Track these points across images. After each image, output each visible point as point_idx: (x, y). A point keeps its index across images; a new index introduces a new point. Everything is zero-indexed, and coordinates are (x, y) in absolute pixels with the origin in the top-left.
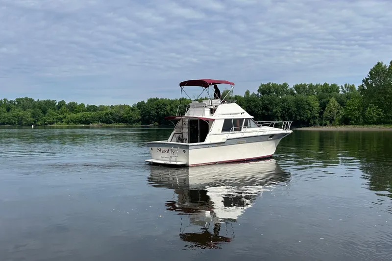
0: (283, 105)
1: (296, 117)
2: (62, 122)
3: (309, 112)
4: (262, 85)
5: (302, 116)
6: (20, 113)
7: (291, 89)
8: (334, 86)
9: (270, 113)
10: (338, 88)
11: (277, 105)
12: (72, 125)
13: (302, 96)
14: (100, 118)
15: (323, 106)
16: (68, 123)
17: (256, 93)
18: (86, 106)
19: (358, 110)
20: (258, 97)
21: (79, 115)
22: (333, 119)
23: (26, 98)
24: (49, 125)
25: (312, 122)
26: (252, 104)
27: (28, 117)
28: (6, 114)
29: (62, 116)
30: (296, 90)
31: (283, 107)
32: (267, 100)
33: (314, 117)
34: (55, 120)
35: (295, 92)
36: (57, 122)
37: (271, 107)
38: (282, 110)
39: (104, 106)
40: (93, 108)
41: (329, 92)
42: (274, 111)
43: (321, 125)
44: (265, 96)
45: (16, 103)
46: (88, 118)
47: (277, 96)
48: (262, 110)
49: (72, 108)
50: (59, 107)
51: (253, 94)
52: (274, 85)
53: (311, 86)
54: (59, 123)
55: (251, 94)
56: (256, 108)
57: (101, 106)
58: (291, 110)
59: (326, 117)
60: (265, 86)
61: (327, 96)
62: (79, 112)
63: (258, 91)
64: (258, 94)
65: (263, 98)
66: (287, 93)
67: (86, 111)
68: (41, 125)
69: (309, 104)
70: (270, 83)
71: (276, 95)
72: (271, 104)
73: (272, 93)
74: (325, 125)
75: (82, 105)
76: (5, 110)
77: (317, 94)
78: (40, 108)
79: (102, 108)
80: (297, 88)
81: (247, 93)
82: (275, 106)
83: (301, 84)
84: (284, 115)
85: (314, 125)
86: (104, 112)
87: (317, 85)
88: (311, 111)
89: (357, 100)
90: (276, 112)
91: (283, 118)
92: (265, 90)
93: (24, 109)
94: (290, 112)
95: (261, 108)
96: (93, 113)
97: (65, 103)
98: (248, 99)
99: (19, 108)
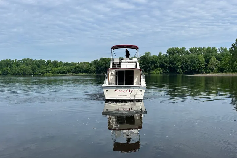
0: (183, 61)
1: (190, 68)
2: (49, 73)
3: (199, 65)
4: (169, 49)
5: (194, 67)
6: (25, 68)
7: (187, 51)
8: (214, 48)
9: (174, 66)
10: (217, 49)
11: (178, 61)
12: (55, 74)
13: (194, 55)
14: (71, 70)
15: (207, 61)
16: (53, 73)
17: (166, 53)
18: (63, 63)
19: (229, 63)
20: (167, 56)
21: (59, 68)
22: (214, 69)
23: (28, 59)
24: (42, 75)
25: (201, 71)
26: (163, 60)
27: (29, 70)
28: (16, 68)
29: (49, 69)
30: (190, 51)
31: (183, 62)
32: (172, 58)
33: (202, 68)
34: (45, 72)
35: (190, 53)
36: (46, 73)
37: (175, 62)
38: (182, 64)
39: (74, 63)
40: (67, 64)
41: (211, 53)
42: (177, 64)
43: (206, 73)
44: (171, 55)
45: (22, 62)
46: (65, 70)
47: (179, 55)
48: (169, 64)
49: (55, 64)
50: (48, 64)
51: (164, 55)
52: (177, 49)
53: (200, 49)
54: (48, 73)
55: (162, 54)
56: (165, 63)
57: (72, 63)
58: (187, 64)
59: (209, 68)
60: (171, 49)
61: (210, 55)
62: (59, 67)
63: (167, 52)
65: (170, 57)
66: (185, 53)
67: (63, 66)
68: (37, 74)
69: (198, 60)
70: (174, 47)
71: (178, 55)
72: (175, 60)
73: (175, 53)
74: (209, 73)
75: (61, 62)
76: (16, 66)
77: (204, 53)
78: (36, 65)
79: (73, 64)
80: (191, 50)
81: (160, 54)
82: (177, 62)
83: (194, 48)
84: (183, 67)
85: (202, 72)
86: (74, 66)
87: (203, 48)
88: (200, 64)
89: (229, 57)
90: (178, 65)
91: (182, 69)
92: (171, 52)
93: (27, 65)
94: (187, 65)
95: (169, 62)
96: (67, 67)
97: (51, 61)
98: (161, 57)
99: (24, 65)
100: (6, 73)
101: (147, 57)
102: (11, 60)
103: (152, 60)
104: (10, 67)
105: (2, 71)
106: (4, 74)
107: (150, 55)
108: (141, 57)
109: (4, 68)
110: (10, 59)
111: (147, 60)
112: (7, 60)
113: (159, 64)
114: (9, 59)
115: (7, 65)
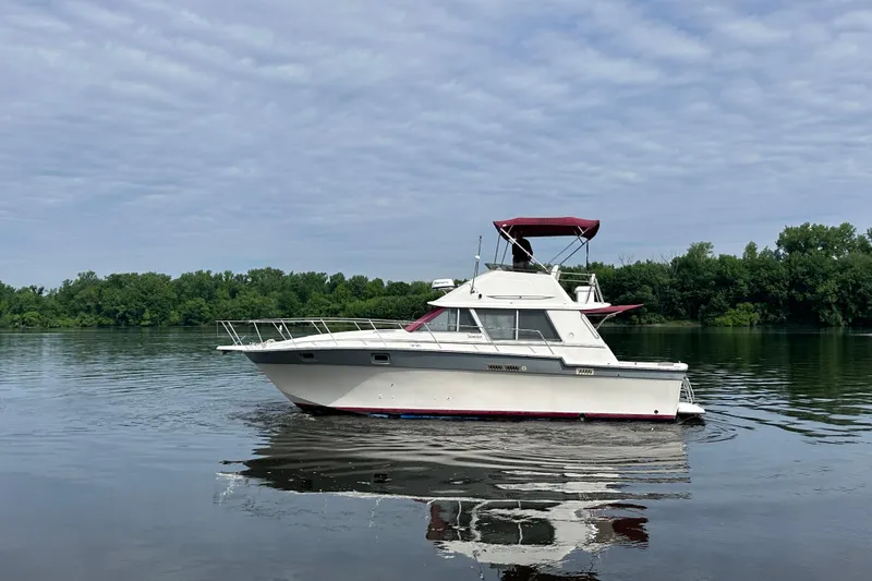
0: (843, 276)
4: (787, 230)
6: (256, 301)
7: (862, 238)
9: (808, 295)
11: (826, 276)
14: (414, 309)
17: (774, 248)
18: (386, 284)
20: (778, 257)
21: (372, 302)
23: (269, 269)
26: (764, 273)
27: (271, 309)
28: (229, 303)
29: (337, 306)
31: (844, 282)
32: (801, 265)
37: (810, 282)
38: (840, 288)
39: (422, 284)
40: (399, 289)
42: (821, 290)
44: (797, 255)
45: (249, 280)
46: (390, 311)
47: (827, 255)
48: (789, 290)
49: (357, 288)
50: (333, 286)
51: (766, 252)
52: (819, 230)
55: (759, 251)
56: (773, 284)
57: (416, 284)
58: (861, 290)
60: (796, 230)
62: (371, 297)
63: (779, 244)
64: (777, 251)
65: (789, 261)
66: (852, 247)
67: (385, 295)
70: (808, 225)
71: (824, 252)
72: (811, 273)
73: (812, 247)
75: (379, 282)
76: (227, 295)
78: (295, 290)
79: (419, 288)
81: (751, 249)
82: (821, 280)
84: (845, 300)
86: (423, 296)
90: (825, 294)
91: (843, 306)
92: (796, 241)
93: (265, 291)
94: (860, 294)
95: (787, 283)
96: (399, 299)
97: (343, 278)
98: (755, 263)
99: (254, 291)
100: (195, 318)
101: (696, 264)
102: (212, 275)
103: (718, 273)
104: (210, 298)
105: (183, 312)
106: (191, 323)
107: (709, 256)
108: (675, 261)
109: (190, 302)
110: (209, 272)
111: (698, 274)
112: (200, 273)
113: (746, 287)
114: (205, 272)
115: (198, 291)
